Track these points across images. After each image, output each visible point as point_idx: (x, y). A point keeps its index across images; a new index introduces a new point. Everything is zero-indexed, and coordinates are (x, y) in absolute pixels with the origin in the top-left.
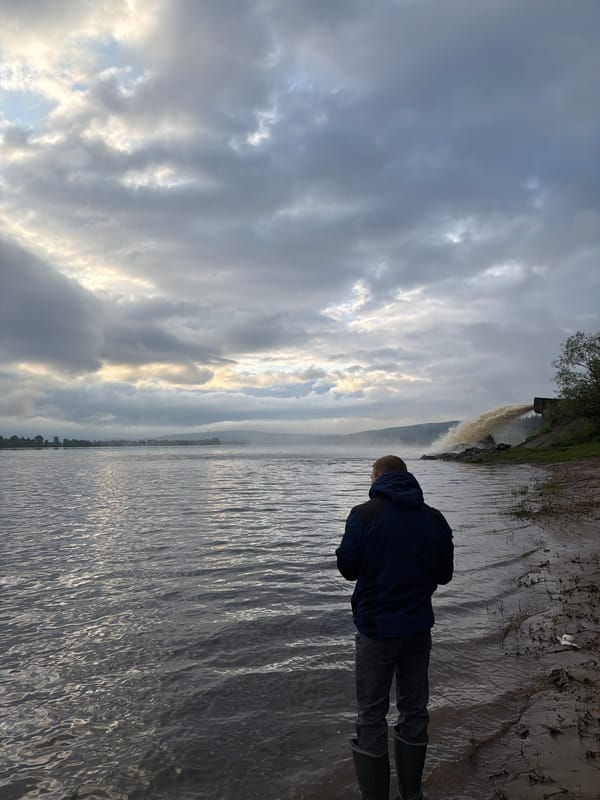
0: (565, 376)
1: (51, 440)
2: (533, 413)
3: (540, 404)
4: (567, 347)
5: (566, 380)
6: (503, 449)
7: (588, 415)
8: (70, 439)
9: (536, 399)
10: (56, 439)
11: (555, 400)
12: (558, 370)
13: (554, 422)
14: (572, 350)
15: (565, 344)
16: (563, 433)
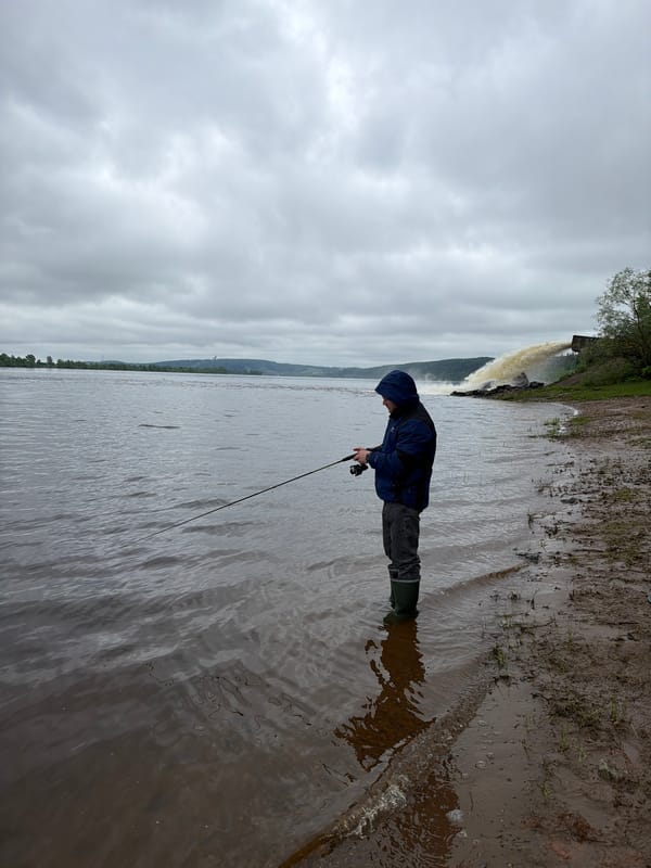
0: (608, 313)
1: (45, 361)
2: (570, 351)
3: (578, 342)
4: (614, 283)
5: (609, 319)
6: (535, 387)
7: (625, 355)
8: (65, 360)
9: (575, 337)
10: (49, 359)
11: (594, 338)
12: (601, 307)
13: (590, 361)
14: (618, 287)
15: (612, 279)
16: (596, 372)
